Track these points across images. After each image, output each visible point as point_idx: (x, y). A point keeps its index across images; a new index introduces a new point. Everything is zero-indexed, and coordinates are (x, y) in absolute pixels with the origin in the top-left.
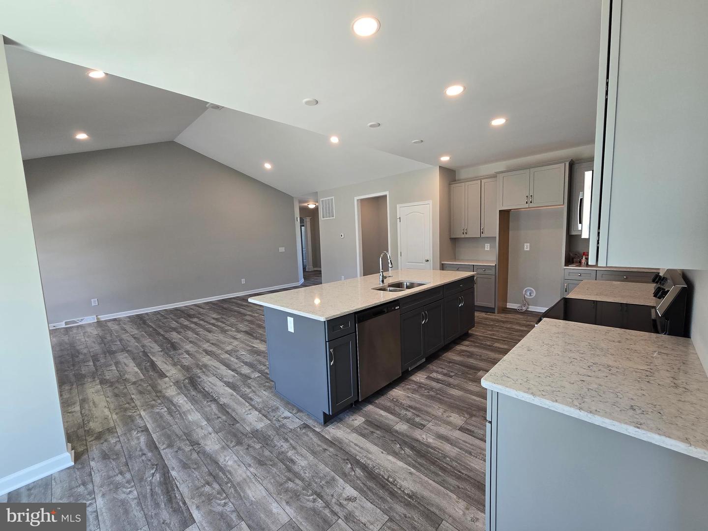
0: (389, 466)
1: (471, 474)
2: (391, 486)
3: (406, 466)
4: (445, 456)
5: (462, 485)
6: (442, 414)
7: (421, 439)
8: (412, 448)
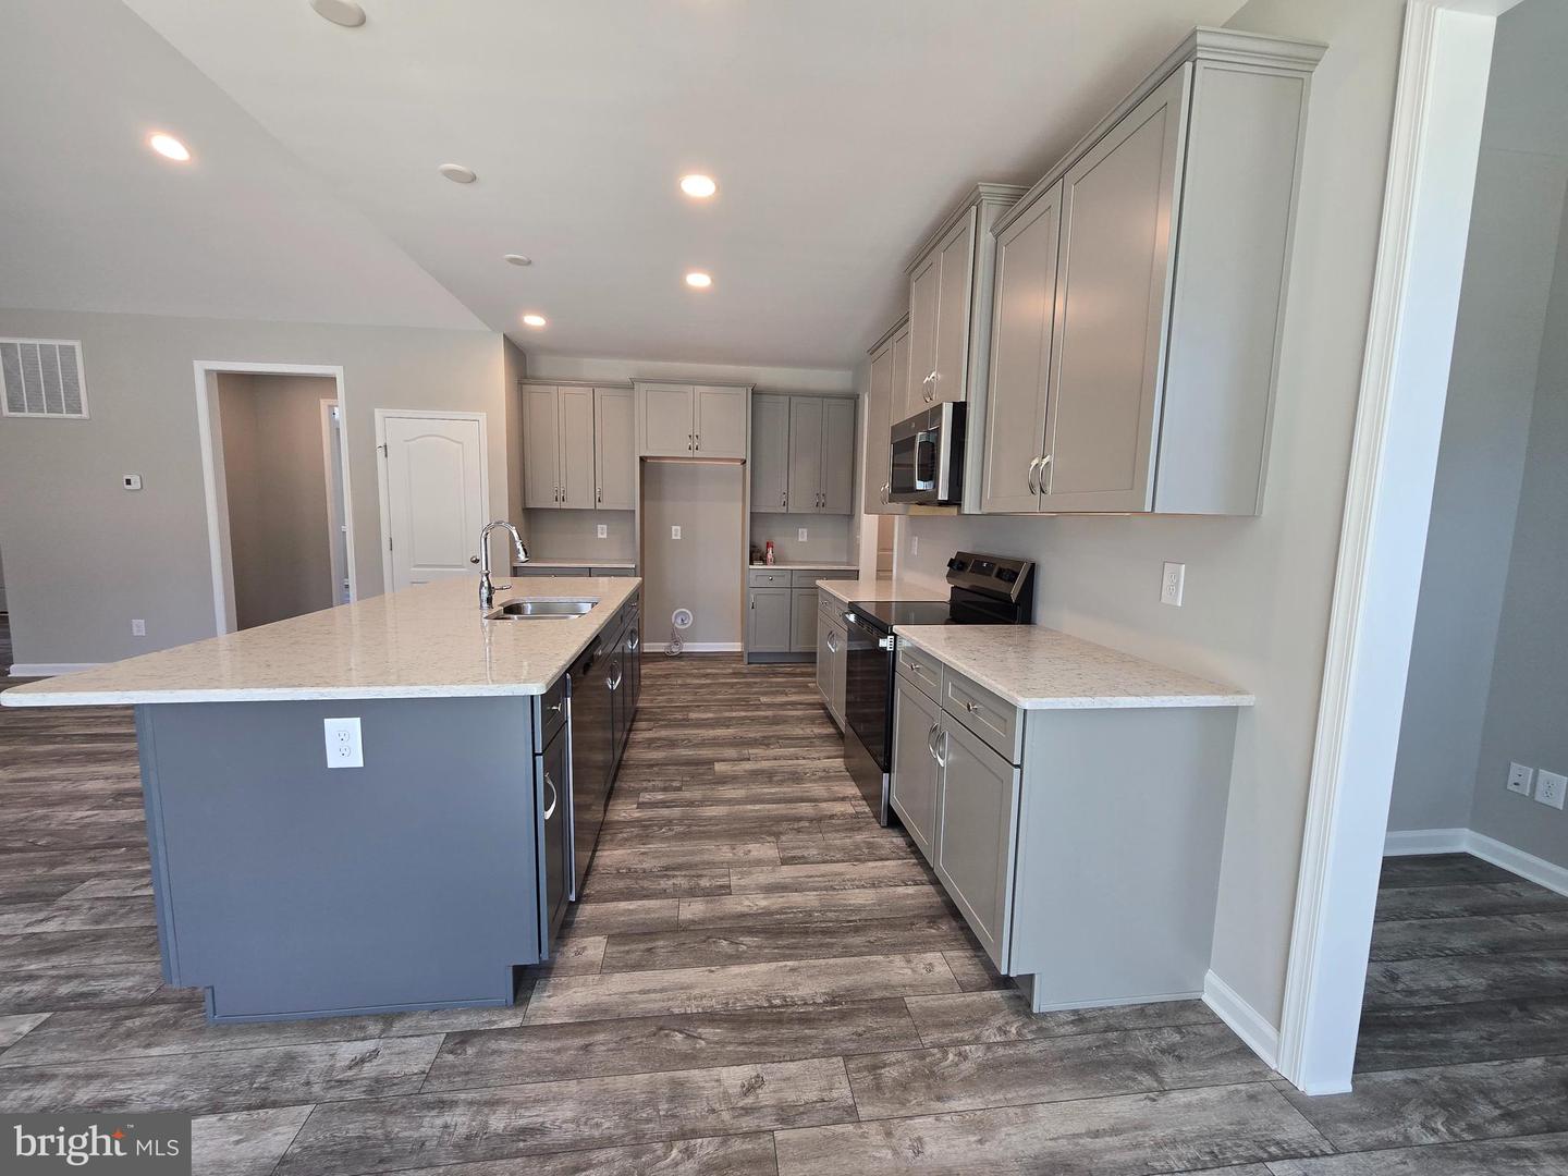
0: (749, 984)
1: (863, 915)
2: (789, 1011)
3: (774, 965)
4: (809, 913)
5: (873, 935)
6: (734, 854)
7: (746, 910)
8: (750, 931)
